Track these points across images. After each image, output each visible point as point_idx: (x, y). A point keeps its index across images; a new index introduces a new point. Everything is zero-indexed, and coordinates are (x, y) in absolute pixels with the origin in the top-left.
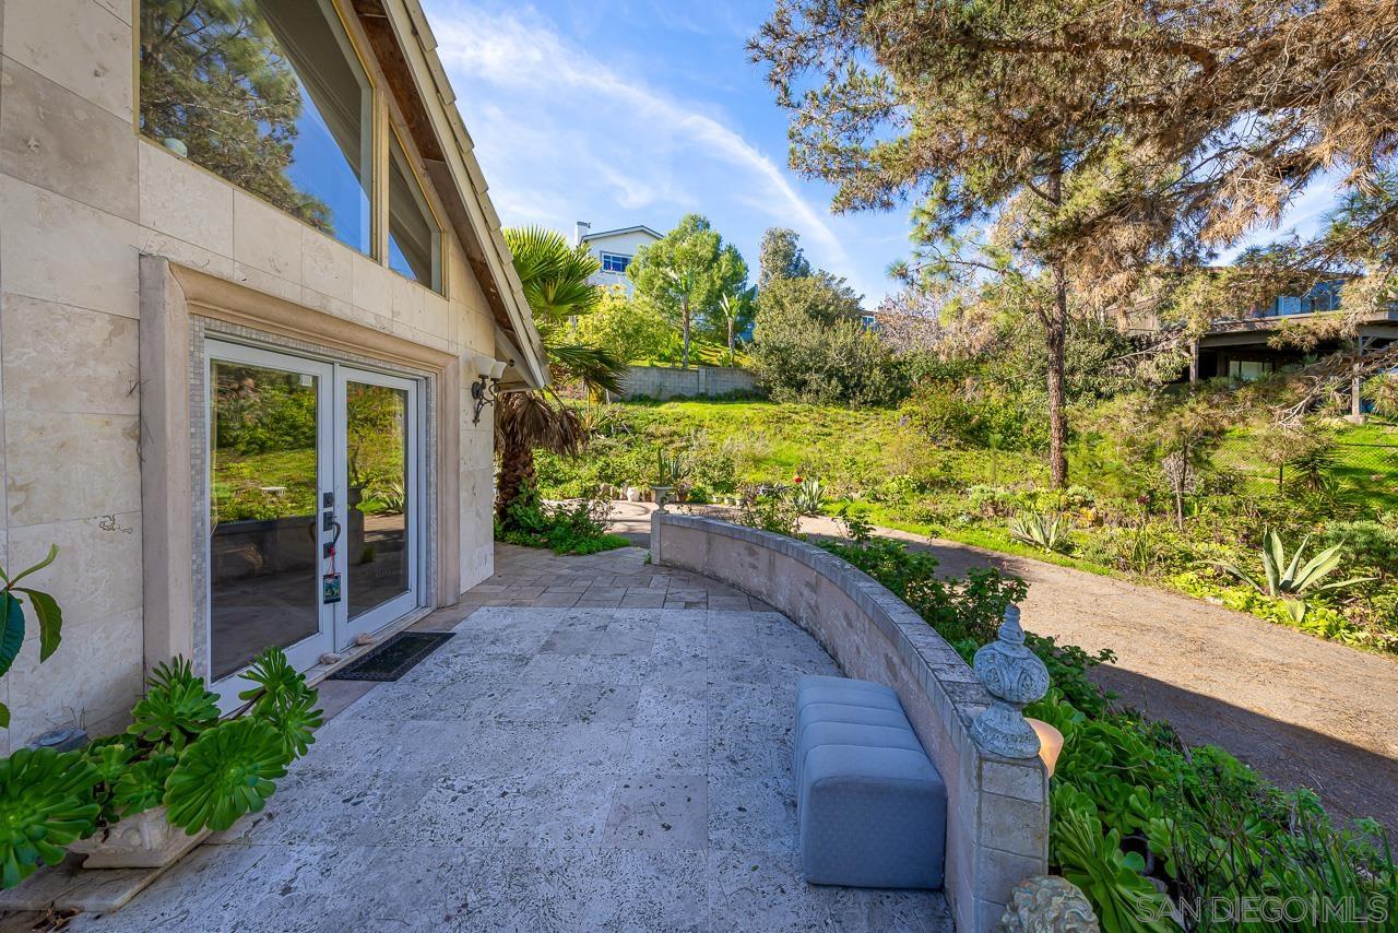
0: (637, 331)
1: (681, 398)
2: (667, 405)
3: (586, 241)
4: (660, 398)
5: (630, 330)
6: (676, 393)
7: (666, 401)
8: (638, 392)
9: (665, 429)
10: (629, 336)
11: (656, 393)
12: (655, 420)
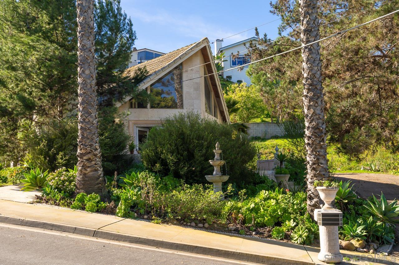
0: (253, 106)
1: (276, 137)
2: (269, 140)
3: (221, 51)
4: (266, 137)
5: (249, 106)
6: (274, 135)
7: (268, 139)
8: (255, 136)
9: (267, 151)
10: (249, 109)
11: (264, 135)
12: (263, 147)
